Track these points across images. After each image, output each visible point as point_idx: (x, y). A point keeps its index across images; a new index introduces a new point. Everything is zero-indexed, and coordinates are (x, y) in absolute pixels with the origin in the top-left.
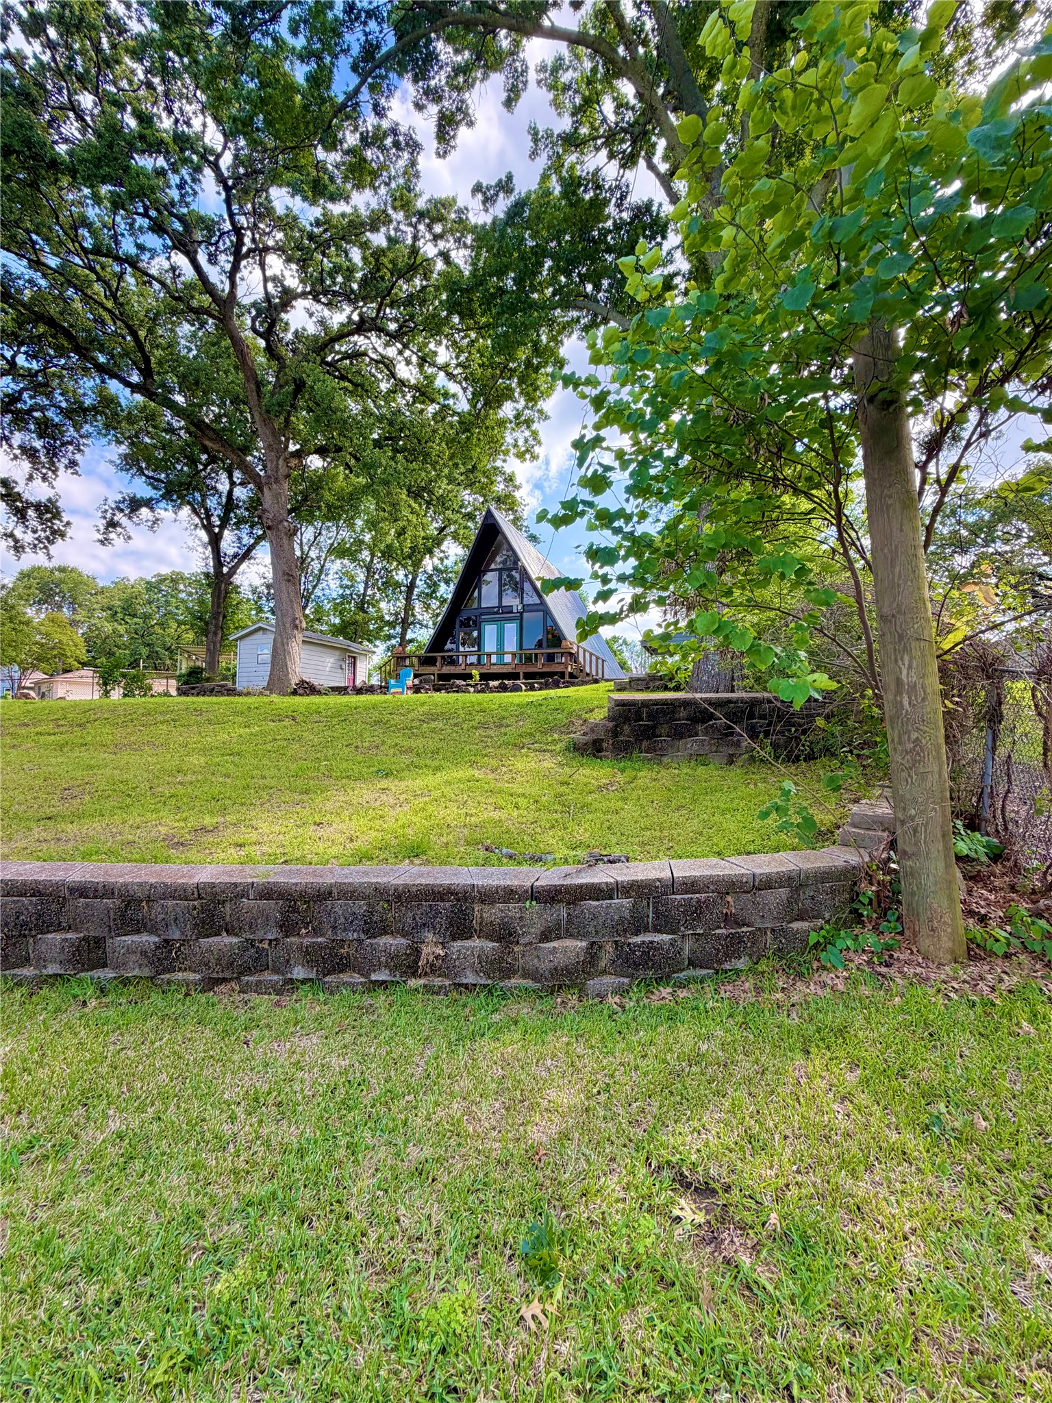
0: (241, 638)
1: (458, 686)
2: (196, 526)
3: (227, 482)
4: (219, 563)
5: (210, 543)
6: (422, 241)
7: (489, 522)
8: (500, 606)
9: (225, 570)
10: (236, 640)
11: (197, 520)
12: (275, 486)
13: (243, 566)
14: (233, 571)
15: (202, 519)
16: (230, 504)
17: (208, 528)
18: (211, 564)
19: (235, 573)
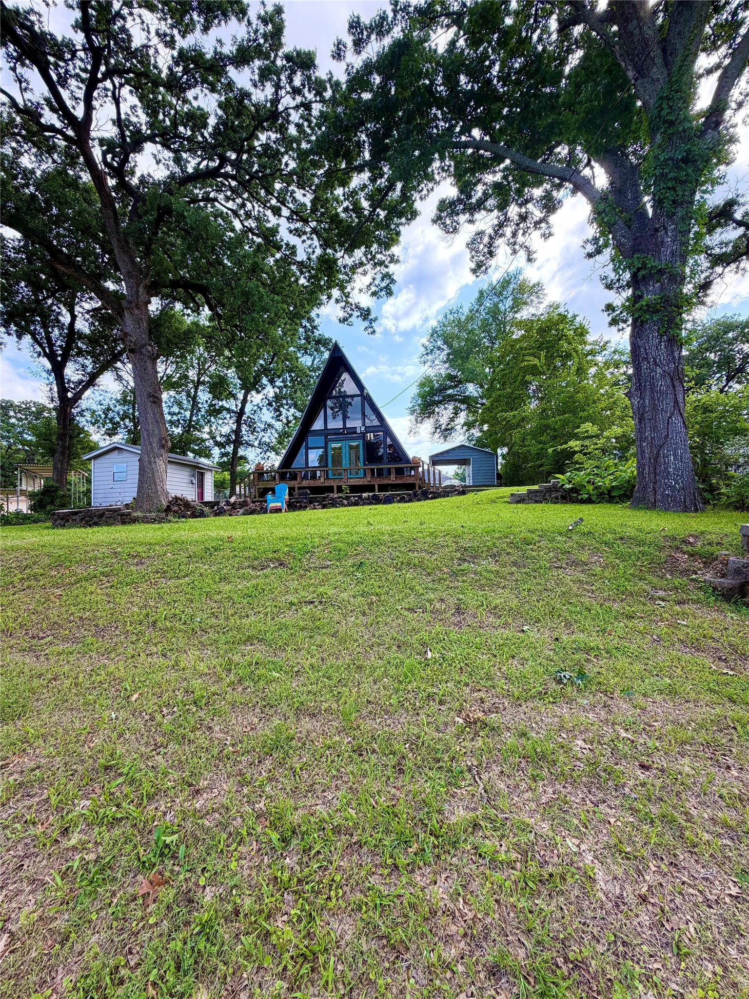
0: (95, 457)
1: (332, 499)
2: (39, 355)
3: (68, 315)
4: (63, 389)
5: (53, 370)
6: (283, 91)
7: (336, 355)
8: (345, 427)
9: (70, 395)
10: (90, 459)
11: (39, 349)
12: (136, 311)
13: (88, 393)
14: (78, 396)
15: (43, 349)
16: (72, 334)
17: (51, 357)
18: (56, 389)
19: (80, 398)
